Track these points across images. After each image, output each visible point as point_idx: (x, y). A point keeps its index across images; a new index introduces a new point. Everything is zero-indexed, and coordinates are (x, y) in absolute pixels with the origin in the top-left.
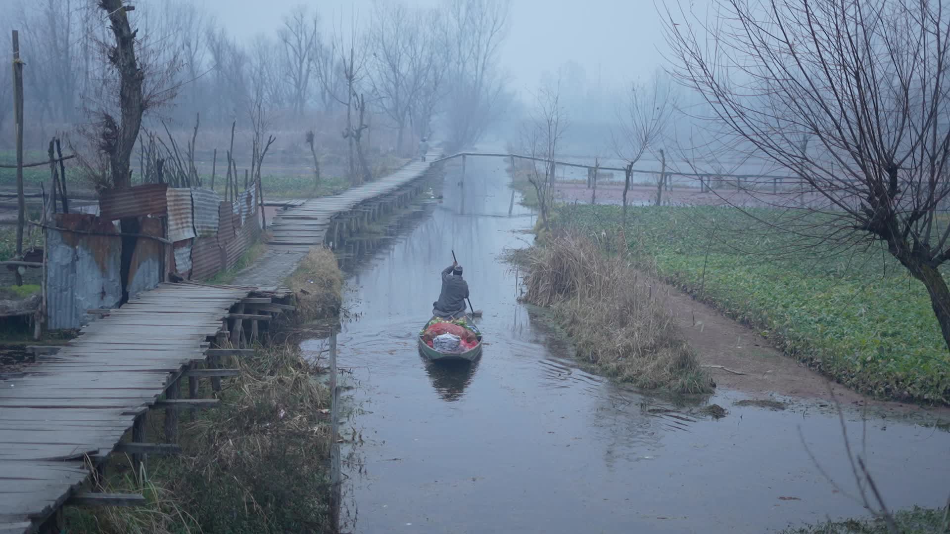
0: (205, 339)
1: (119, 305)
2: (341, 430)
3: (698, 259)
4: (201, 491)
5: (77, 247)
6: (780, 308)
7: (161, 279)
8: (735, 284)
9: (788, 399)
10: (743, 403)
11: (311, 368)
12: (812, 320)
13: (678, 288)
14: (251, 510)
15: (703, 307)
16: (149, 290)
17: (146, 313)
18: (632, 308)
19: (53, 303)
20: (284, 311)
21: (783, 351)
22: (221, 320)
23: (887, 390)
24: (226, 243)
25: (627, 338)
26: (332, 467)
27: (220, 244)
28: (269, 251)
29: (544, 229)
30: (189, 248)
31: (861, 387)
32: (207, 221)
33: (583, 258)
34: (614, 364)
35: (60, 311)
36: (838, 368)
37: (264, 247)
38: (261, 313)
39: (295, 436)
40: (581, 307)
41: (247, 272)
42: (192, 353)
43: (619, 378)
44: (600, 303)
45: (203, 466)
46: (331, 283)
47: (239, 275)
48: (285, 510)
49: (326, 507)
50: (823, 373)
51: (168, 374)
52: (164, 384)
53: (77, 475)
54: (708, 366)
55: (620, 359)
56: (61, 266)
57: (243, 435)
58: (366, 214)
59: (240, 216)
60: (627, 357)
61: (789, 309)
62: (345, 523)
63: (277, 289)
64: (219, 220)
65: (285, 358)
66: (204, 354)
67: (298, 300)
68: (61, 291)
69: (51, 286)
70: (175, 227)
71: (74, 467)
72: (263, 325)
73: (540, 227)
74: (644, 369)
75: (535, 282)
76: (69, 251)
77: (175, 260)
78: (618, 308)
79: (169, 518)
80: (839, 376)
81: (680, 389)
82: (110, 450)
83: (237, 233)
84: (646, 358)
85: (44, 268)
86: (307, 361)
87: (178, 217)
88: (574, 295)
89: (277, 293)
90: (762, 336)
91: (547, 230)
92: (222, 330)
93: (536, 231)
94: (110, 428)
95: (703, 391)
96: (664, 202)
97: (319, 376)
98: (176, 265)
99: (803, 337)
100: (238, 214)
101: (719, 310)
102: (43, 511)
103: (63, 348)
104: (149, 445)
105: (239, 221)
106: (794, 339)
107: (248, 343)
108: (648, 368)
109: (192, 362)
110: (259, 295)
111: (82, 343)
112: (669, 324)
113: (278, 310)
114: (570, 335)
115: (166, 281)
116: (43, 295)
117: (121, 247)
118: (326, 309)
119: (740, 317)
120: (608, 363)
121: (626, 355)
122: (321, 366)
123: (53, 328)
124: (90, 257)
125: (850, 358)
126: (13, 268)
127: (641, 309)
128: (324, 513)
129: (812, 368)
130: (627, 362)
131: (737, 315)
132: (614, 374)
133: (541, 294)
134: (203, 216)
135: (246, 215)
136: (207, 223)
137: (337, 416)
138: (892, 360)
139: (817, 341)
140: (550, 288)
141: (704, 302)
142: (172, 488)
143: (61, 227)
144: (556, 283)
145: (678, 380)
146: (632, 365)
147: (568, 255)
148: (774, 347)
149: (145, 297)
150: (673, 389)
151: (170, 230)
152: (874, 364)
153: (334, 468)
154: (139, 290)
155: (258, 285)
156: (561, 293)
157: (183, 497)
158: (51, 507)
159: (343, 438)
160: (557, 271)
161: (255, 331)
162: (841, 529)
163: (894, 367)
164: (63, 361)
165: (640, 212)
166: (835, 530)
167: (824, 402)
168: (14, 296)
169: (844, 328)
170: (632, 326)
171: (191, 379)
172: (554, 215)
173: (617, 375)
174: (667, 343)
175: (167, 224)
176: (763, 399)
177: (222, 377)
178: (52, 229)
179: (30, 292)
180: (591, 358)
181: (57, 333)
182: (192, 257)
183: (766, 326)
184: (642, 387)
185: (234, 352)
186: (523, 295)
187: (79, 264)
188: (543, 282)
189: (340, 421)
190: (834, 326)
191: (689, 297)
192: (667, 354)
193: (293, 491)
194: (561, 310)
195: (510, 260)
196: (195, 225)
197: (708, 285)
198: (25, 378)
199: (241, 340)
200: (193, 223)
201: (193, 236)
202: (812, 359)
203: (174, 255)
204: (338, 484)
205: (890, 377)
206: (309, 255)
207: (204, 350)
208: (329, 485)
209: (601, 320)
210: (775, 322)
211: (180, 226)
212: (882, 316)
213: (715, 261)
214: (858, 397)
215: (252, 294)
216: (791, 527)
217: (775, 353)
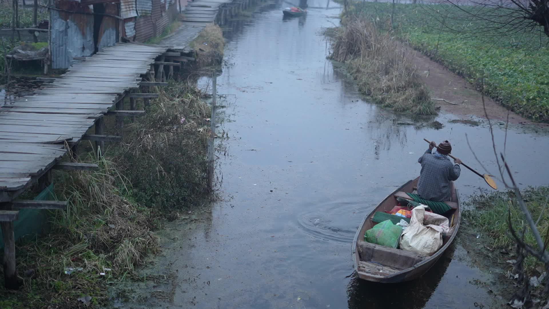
0: (139, 76)
1: (92, 55)
2: (216, 131)
3: (435, 36)
4: (132, 163)
5: (68, 21)
6: (481, 66)
7: (117, 41)
8: (456, 51)
9: (481, 119)
10: (454, 121)
11: (202, 94)
12: (500, 74)
13: (422, 53)
14: (161, 175)
15: (436, 65)
16: (110, 47)
17: (106, 60)
18: (392, 63)
19: (55, 53)
20: (189, 61)
21: (481, 91)
22: (150, 65)
23: (540, 116)
24: (157, 20)
25: (389, 81)
26: (209, 152)
27: (153, 20)
28: (182, 26)
29: (346, 16)
30: (134, 22)
31: (525, 114)
32: (145, 6)
33: (365, 34)
34: (380, 97)
35: (59, 58)
36: (512, 102)
37: (180, 23)
38: (175, 61)
39: (189, 133)
40: (363, 63)
41: (169, 38)
42: (131, 84)
43: (383, 105)
44: (374, 60)
45: (134, 149)
46: (217, 45)
47: (164, 39)
48: (181, 176)
49: (204, 175)
50: (503, 105)
51: (116, 96)
52: (113, 101)
53: (59, 152)
54: (435, 99)
55: (384, 93)
56: (59, 32)
57: (157, 132)
58: (241, 5)
59: (165, 4)
60: (388, 92)
61: (487, 67)
62: (216, 184)
63: (185, 48)
64: (152, 6)
65: (187, 88)
66: (138, 84)
67: (197, 54)
68: (59, 46)
69: (53, 43)
70: (125, 10)
71: (58, 148)
72: (176, 68)
73: (344, 14)
74: (398, 100)
75: (337, 47)
76: (63, 23)
77: (125, 29)
78: (384, 64)
79: (113, 179)
80: (513, 107)
81: (418, 112)
82: (79, 139)
83: (163, 14)
84: (399, 93)
85: (49, 32)
86: (200, 91)
87: (126, 4)
88: (360, 55)
89: (185, 50)
90: (470, 83)
91: (347, 17)
92: (150, 71)
93: (341, 17)
94: (80, 126)
95: (431, 114)
96: (419, 2)
97: (207, 99)
98: (125, 33)
99: (493, 84)
100: (163, 3)
101: (445, 66)
102: (38, 172)
103: (57, 79)
104: (103, 136)
105: (164, 7)
106: (488, 85)
107: (167, 79)
108: (400, 99)
109: (130, 89)
110: (173, 51)
111: (68, 77)
112: (414, 74)
113: (185, 60)
114: (355, 79)
115: (120, 42)
116: (49, 48)
117: (93, 21)
118: (214, 60)
119: (457, 71)
120: (377, 95)
121: (387, 91)
122: (208, 93)
123: (55, 68)
124: (75, 27)
125: (520, 97)
126: (32, 32)
127: (398, 65)
128: (203, 178)
129: (497, 102)
130: (388, 95)
131: (456, 69)
132: (379, 102)
133: (341, 54)
134: (142, 3)
135: (169, 4)
136: (145, 8)
137: (215, 122)
138: (545, 98)
139: (501, 86)
140: (345, 51)
141: (437, 61)
142: (116, 162)
143: (59, 8)
144: (349, 48)
145: (417, 107)
146: (391, 97)
147: (357, 32)
148: (476, 89)
149: (106, 51)
150: (414, 112)
151: (122, 12)
152: (534, 100)
153: (210, 153)
154: (104, 46)
155: (174, 45)
156: (352, 54)
157: (122, 166)
158: (43, 170)
159: (217, 135)
160: (350, 41)
161: (171, 72)
162: (504, 196)
163: (546, 103)
164: (56, 87)
165: (404, 7)
166: (500, 196)
167: (502, 122)
168: (33, 49)
169: (518, 79)
170: (392, 74)
171: (132, 99)
172: (352, 8)
173: (382, 103)
174: (412, 85)
175: (120, 8)
176: (466, 120)
177: (150, 98)
178: (53, 9)
179: (42, 46)
180: (367, 93)
181: (58, 71)
182: (136, 27)
183: (472, 76)
184: (395, 110)
185: (156, 84)
186: (331, 55)
187: (69, 31)
188: (342, 47)
189: (216, 126)
190: (512, 77)
191: (428, 59)
192: (412, 91)
193: (186, 165)
194: (351, 64)
195: (324, 34)
196: (137, 9)
197: (440, 51)
198: (34, 96)
199: (163, 77)
200: (136, 7)
201: (136, 15)
202: (497, 97)
203: (124, 27)
204: (212, 161)
205: (543, 108)
206: (206, 29)
207: (138, 82)
208: (207, 162)
209: (374, 70)
210: (477, 74)
211: (128, 9)
212: (542, 73)
213: (445, 37)
214: (523, 120)
215: (169, 50)
216: (476, 194)
217: (476, 93)
